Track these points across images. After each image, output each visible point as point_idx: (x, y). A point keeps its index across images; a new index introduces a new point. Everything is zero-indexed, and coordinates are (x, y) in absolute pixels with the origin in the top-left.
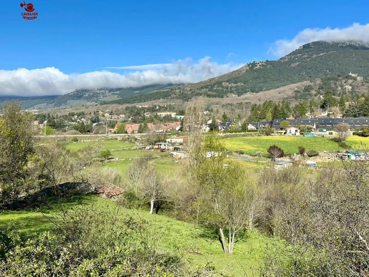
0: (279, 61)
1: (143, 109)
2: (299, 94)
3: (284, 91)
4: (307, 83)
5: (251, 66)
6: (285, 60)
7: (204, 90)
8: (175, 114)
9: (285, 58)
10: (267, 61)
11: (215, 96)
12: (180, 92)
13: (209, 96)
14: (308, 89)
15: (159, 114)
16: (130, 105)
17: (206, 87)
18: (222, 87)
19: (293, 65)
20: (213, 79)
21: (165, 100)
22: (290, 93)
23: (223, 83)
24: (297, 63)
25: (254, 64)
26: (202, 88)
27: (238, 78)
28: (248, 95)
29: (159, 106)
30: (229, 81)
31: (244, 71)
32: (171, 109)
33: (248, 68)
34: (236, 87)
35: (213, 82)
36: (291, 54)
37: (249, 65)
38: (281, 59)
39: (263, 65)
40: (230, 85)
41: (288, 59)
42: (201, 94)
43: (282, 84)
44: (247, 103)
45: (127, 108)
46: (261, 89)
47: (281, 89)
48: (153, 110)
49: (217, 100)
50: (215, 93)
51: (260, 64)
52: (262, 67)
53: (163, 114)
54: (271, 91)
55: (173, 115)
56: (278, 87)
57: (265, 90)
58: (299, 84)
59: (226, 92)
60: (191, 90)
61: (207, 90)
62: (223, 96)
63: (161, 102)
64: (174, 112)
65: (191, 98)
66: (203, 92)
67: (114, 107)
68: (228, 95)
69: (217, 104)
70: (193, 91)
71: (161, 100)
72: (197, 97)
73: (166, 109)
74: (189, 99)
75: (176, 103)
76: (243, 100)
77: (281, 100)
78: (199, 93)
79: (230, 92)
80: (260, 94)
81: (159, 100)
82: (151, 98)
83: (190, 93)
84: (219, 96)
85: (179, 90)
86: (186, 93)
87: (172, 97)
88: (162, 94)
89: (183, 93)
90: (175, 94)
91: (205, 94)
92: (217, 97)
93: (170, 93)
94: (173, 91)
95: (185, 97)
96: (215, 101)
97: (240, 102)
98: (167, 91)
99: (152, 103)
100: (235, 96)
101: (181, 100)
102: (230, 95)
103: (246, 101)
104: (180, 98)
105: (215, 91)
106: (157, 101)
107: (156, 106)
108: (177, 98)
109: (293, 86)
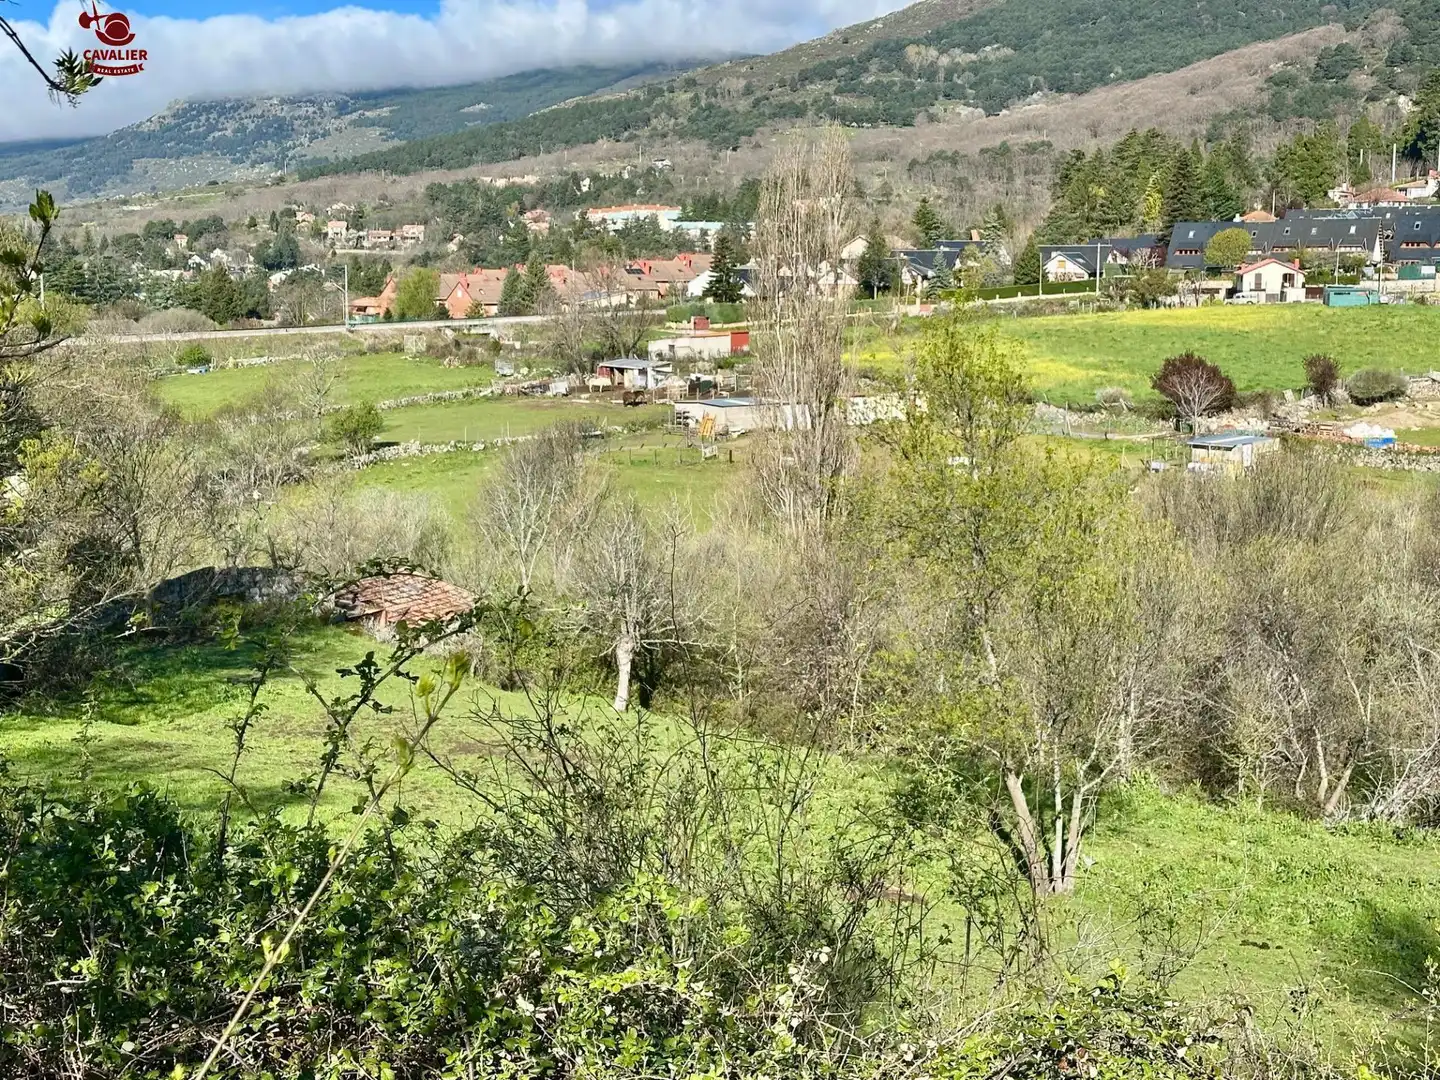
1: (515, 193)
2: (1291, 95)
3: (1217, 81)
4: (1329, 34)
7: (816, 88)
8: (676, 212)
11: (872, 119)
12: (695, 100)
13: (844, 117)
14: (1334, 65)
15: (595, 216)
16: (447, 178)
18: (906, 69)
20: (859, 30)
21: (622, 146)
22: (1248, 89)
23: (911, 51)
26: (805, 77)
27: (981, 20)
28: (1036, 106)
29: (595, 178)
30: (937, 39)
32: (654, 188)
34: (974, 68)
35: (860, 46)
40: (944, 61)
42: (799, 112)
43: (1203, 44)
44: (1031, 149)
45: (434, 194)
46: (1098, 77)
47: (1204, 69)
48: (562, 195)
49: (883, 135)
50: (869, 104)
53: (616, 217)
54: (1149, 80)
55: (667, 219)
56: (1185, 61)
57: (1118, 80)
58: (1290, 42)
59: (928, 98)
60: (748, 91)
61: (831, 90)
62: (912, 116)
63: (601, 158)
64: (670, 203)
65: (750, 134)
66: (809, 101)
67: (368, 187)
68: (937, 109)
69: (883, 159)
70: (758, 94)
71: (604, 144)
72: (782, 124)
73: (627, 192)
74: (743, 138)
75: (679, 159)
76: (1013, 130)
77: (1203, 129)
78: (792, 103)
79: (947, 96)
80: (1098, 100)
81: (590, 146)
82: (550, 137)
83: (743, 105)
84: (890, 119)
85: (690, 95)
86: (725, 105)
87: (655, 129)
88: (605, 116)
89: (710, 107)
90: (673, 114)
91: (819, 110)
92: (882, 125)
93: (647, 110)
94: (658, 101)
95: (722, 127)
96: (872, 143)
97: (998, 143)
98: (627, 100)
99: (559, 163)
100: (972, 113)
101: (702, 145)
102: (945, 110)
103: (1029, 137)
104: (697, 134)
105: (871, 91)
106: (584, 152)
107: (576, 179)
108: (681, 134)
109: (1262, 50)
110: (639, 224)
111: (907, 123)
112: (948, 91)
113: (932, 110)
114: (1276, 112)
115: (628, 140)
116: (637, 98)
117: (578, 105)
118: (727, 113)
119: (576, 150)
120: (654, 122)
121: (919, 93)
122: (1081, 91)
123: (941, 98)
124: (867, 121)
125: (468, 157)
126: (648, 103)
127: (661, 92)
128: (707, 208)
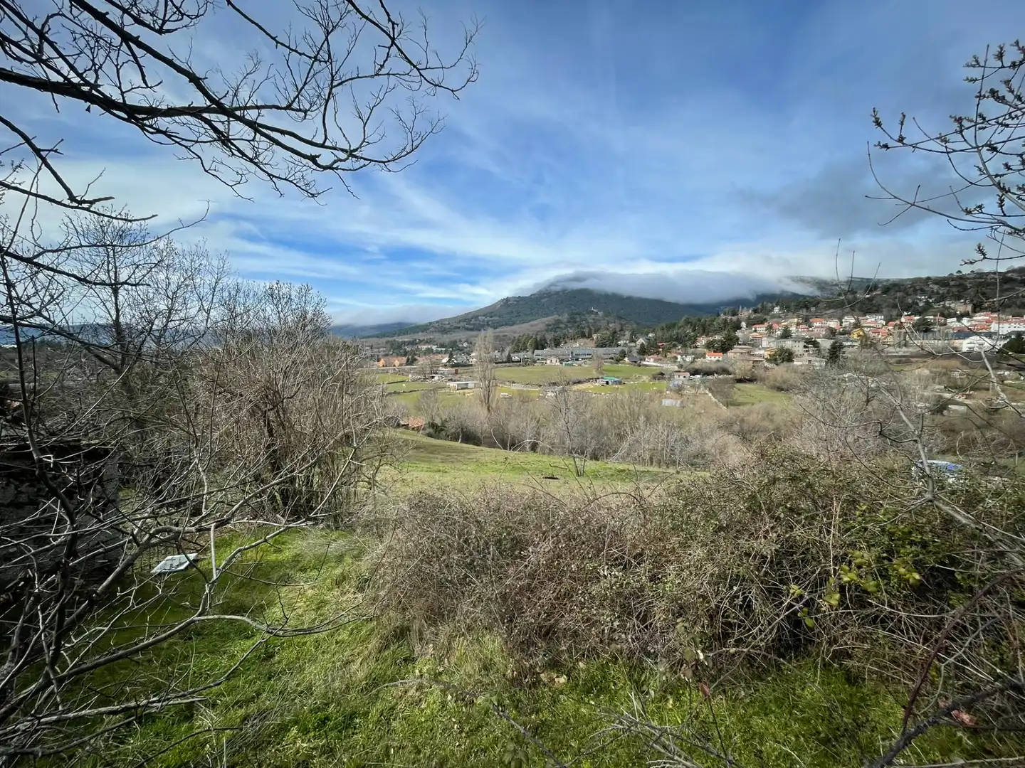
0: (530, 297)
2: (550, 328)
3: (537, 325)
4: (556, 317)
5: (505, 300)
6: (536, 296)
7: (462, 324)
9: (536, 294)
11: (472, 330)
13: (467, 329)
14: (559, 322)
15: (420, 347)
16: (390, 339)
17: (464, 320)
18: (479, 321)
20: (470, 313)
21: (424, 333)
22: (542, 326)
23: (480, 317)
25: (507, 299)
26: (460, 322)
27: (493, 312)
28: (503, 328)
29: (419, 340)
30: (485, 315)
31: (499, 306)
32: (430, 342)
33: (502, 303)
34: (492, 321)
35: (470, 316)
37: (503, 300)
38: (531, 295)
40: (486, 319)
41: (538, 296)
42: (459, 328)
43: (533, 318)
44: (504, 336)
45: (387, 342)
46: (513, 324)
47: (534, 322)
48: (413, 343)
49: (475, 333)
50: (472, 327)
51: (513, 299)
52: (515, 302)
53: (424, 347)
54: (524, 324)
55: (434, 348)
56: (530, 321)
57: (518, 324)
58: (549, 318)
59: (483, 326)
60: (449, 324)
61: (465, 324)
62: (480, 329)
63: (420, 336)
64: (435, 345)
65: (450, 332)
66: (461, 326)
67: (374, 341)
68: (485, 328)
69: (476, 337)
70: (451, 325)
71: (420, 334)
72: (456, 330)
73: (426, 342)
74: (448, 333)
75: (435, 336)
76: (500, 333)
77: (535, 333)
78: (458, 326)
80: (515, 327)
82: (408, 333)
83: (448, 327)
84: (476, 330)
86: (445, 327)
88: (421, 328)
89: (442, 327)
90: (434, 328)
91: (463, 328)
95: (444, 330)
96: (473, 334)
97: (497, 335)
99: (412, 337)
100: (492, 329)
101: (440, 334)
102: (487, 329)
103: (503, 334)
104: (439, 332)
105: (472, 325)
106: (417, 335)
107: (416, 340)
108: (436, 332)
109: (544, 319)
110: (428, 349)
111: (480, 331)
114: (547, 331)
116: (427, 325)
119: (415, 334)
120: (430, 329)
123: (486, 326)
125: (394, 335)
126: (429, 326)
127: (431, 324)
128: (442, 346)
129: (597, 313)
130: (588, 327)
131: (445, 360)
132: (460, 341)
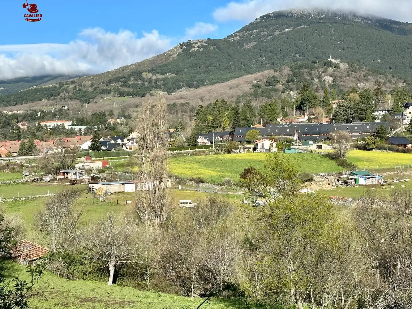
0: (226, 41)
1: (15, 116)
2: (260, 90)
3: (238, 86)
4: (269, 73)
5: (184, 47)
6: (236, 39)
7: (114, 85)
8: (70, 123)
9: (235, 36)
10: (209, 40)
12: (75, 87)
13: (122, 94)
14: (271, 82)
15: (43, 124)
17: (117, 80)
18: (143, 79)
19: (248, 46)
20: (127, 67)
21: (50, 102)
22: (247, 88)
23: (144, 74)
24: (254, 43)
25: (189, 45)
26: (111, 81)
27: (165, 65)
28: (183, 92)
29: (42, 112)
30: (152, 71)
31: (175, 56)
32: (62, 115)
33: (180, 50)
34: (163, 80)
35: (127, 72)
36: (243, 30)
37: (181, 46)
38: (229, 37)
39: (203, 47)
40: (154, 77)
41: (240, 37)
42: (109, 92)
43: (233, 75)
44: (183, 105)
46: (201, 83)
47: (234, 82)
48: (32, 117)
49: (136, 100)
50: (131, 90)
51: (199, 44)
52: (202, 49)
53: (51, 124)
54: (217, 85)
55: (68, 125)
56: (227, 80)
57: (208, 85)
58: (258, 75)
59: (149, 89)
60: (92, 85)
61: (119, 85)
62: (145, 94)
63: (44, 105)
64: (68, 120)
65: (93, 98)
66: (112, 89)
68: (153, 92)
69: (136, 107)
70: (95, 86)
71: (45, 101)
72: (104, 96)
73: (53, 116)
74: (91, 100)
75: (70, 106)
76: (177, 99)
77: (234, 100)
78: (106, 89)
79: (155, 88)
80: (202, 90)
81: (40, 102)
82: (26, 99)
83: (91, 90)
84: (138, 95)
85: (73, 86)
86: (85, 89)
87: (62, 96)
88: (45, 92)
89: (80, 90)
90: (67, 92)
91: (115, 92)
92: (135, 97)
93: (59, 91)
94: (63, 88)
95: (84, 96)
96: (133, 102)
97: (172, 102)
98: (52, 87)
99: (30, 107)
100: (164, 94)
101: (78, 102)
102: (155, 92)
103: (182, 101)
104: (76, 98)
105: (131, 86)
106: (38, 103)
107: (36, 112)
108: (71, 98)
109: (250, 77)
110: (58, 127)
111: (143, 96)
112: (156, 87)
113: (151, 92)
114: (256, 95)
115: (53, 100)
116: (55, 87)
117: (35, 89)
118: (85, 92)
119: (35, 103)
120: (61, 94)
121: (147, 87)
122: (197, 87)
123: (154, 89)
124: (131, 95)
126: (59, 88)
127: (63, 85)
128: (81, 122)
129: (337, 66)
130: (323, 88)
131: (86, 145)
132: (111, 114)
